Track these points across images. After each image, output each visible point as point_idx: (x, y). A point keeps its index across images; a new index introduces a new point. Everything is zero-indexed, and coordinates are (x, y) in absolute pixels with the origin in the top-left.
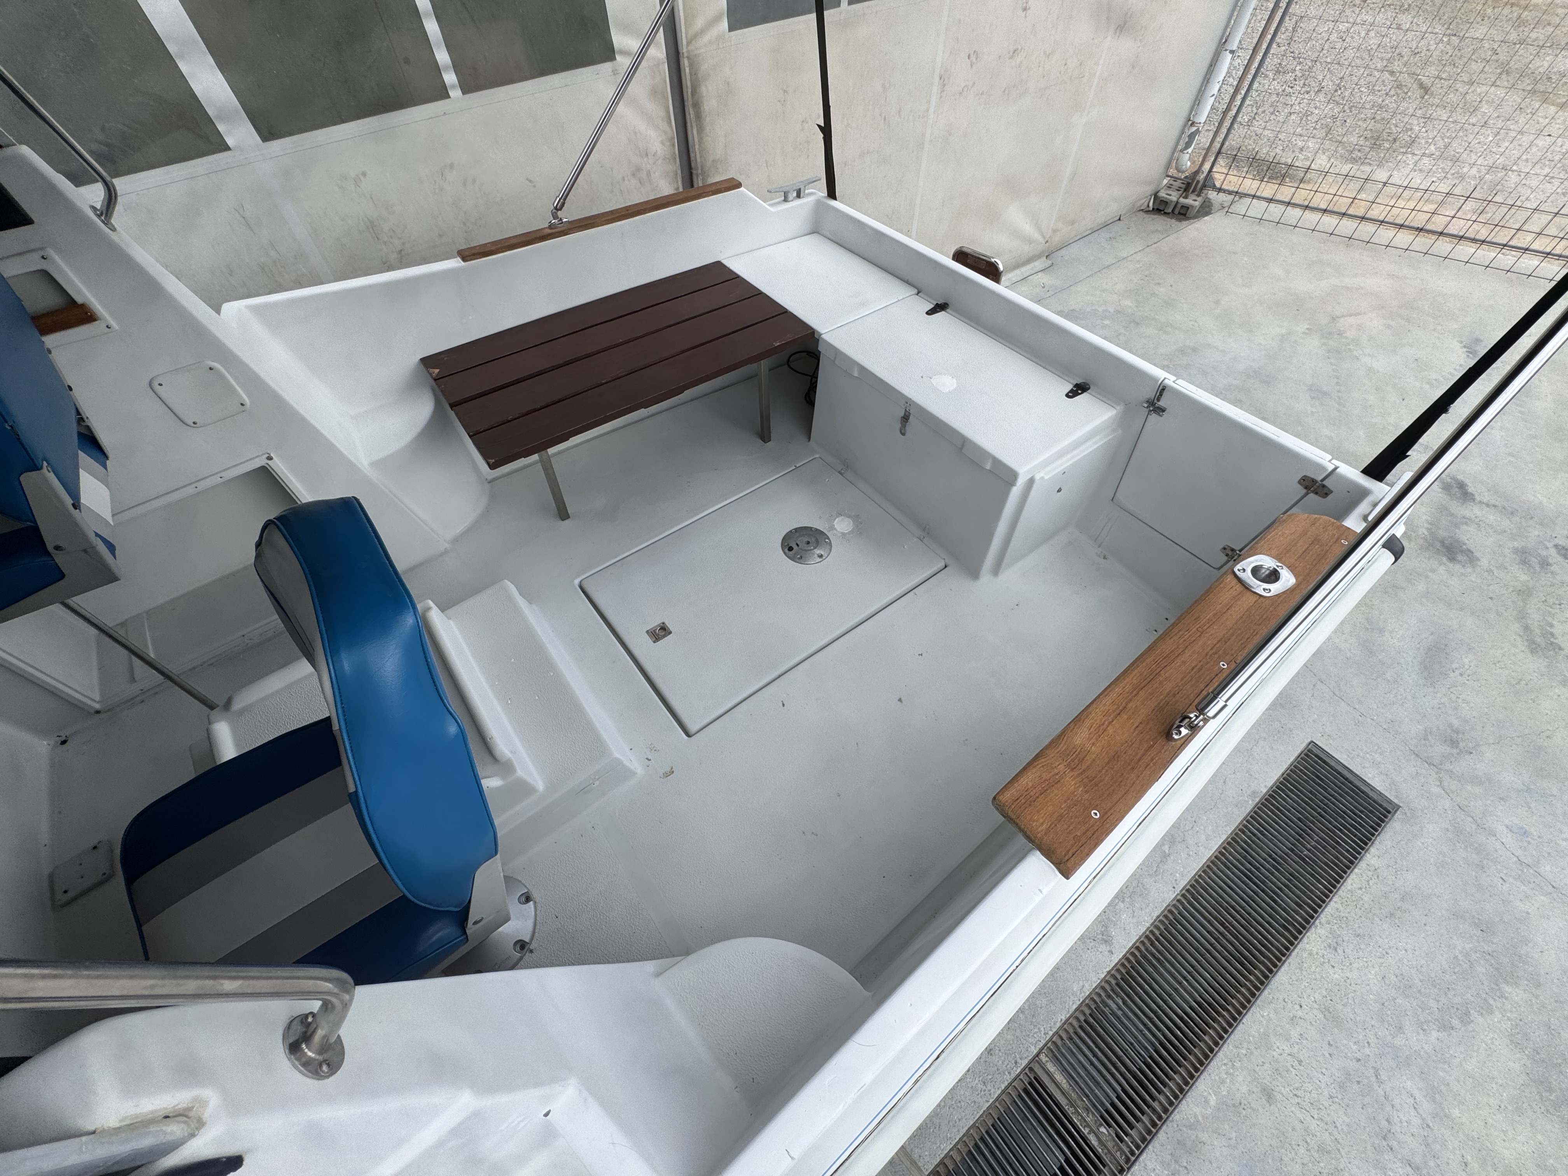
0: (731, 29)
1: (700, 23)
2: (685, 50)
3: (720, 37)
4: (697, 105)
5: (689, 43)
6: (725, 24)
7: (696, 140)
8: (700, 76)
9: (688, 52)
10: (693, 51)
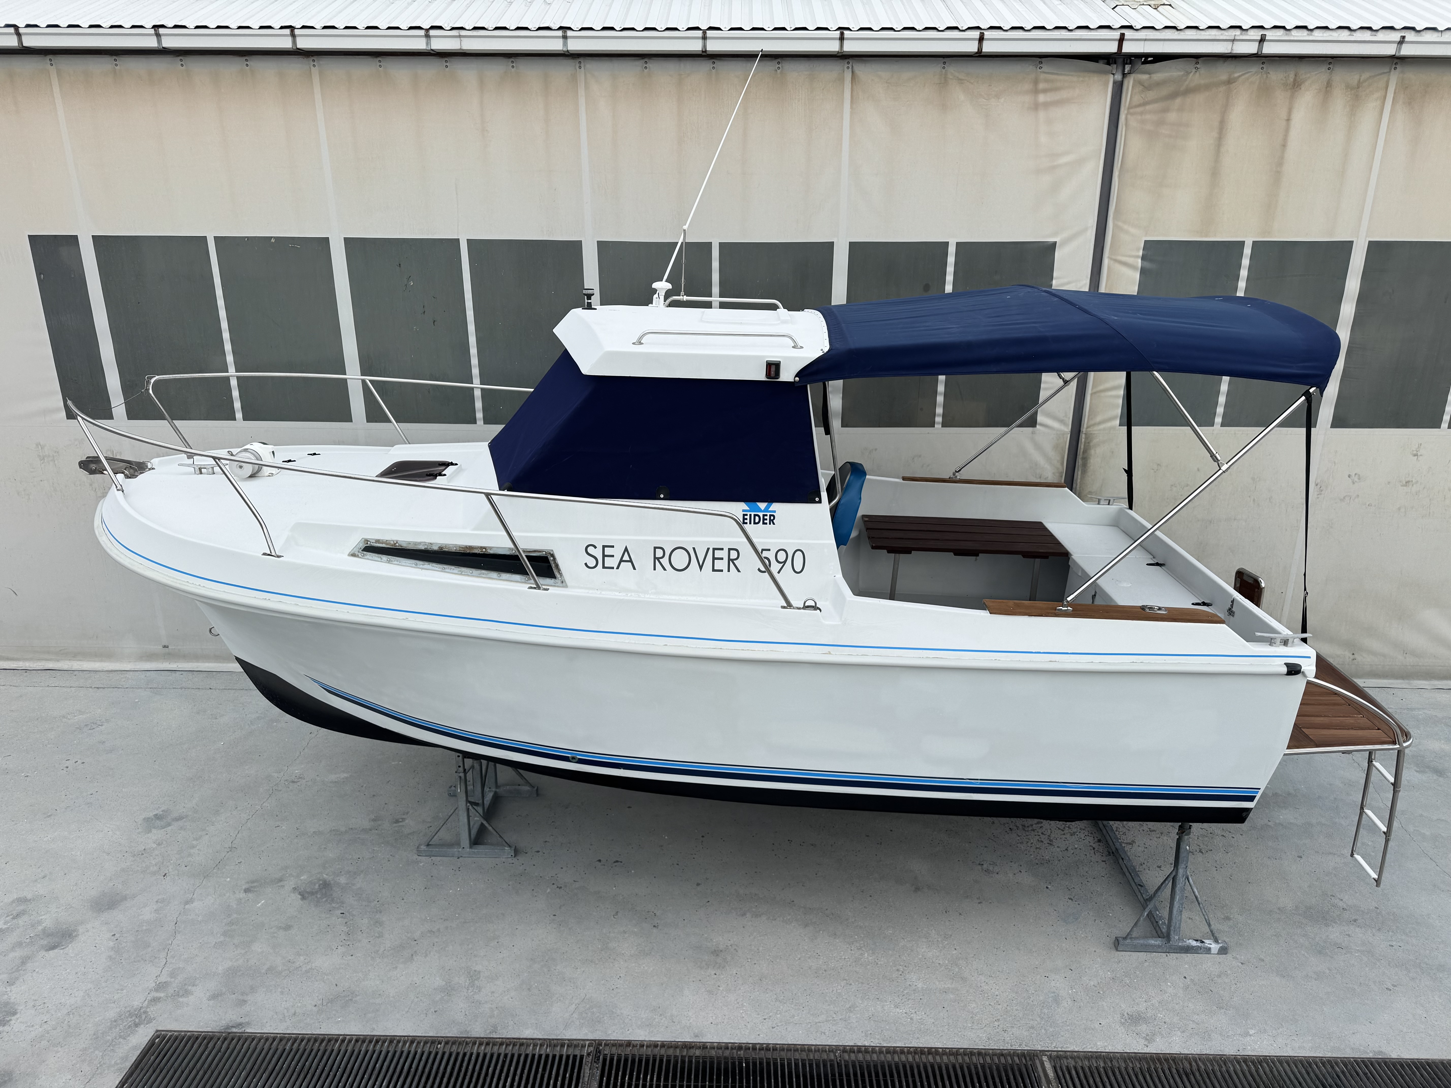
0: (1121, 425)
1: (1098, 419)
2: (1084, 430)
3: (1113, 428)
4: (1085, 459)
5: (1087, 428)
6: (1118, 422)
7: (1079, 477)
8: (1091, 444)
9: (1087, 431)
10: (1090, 431)
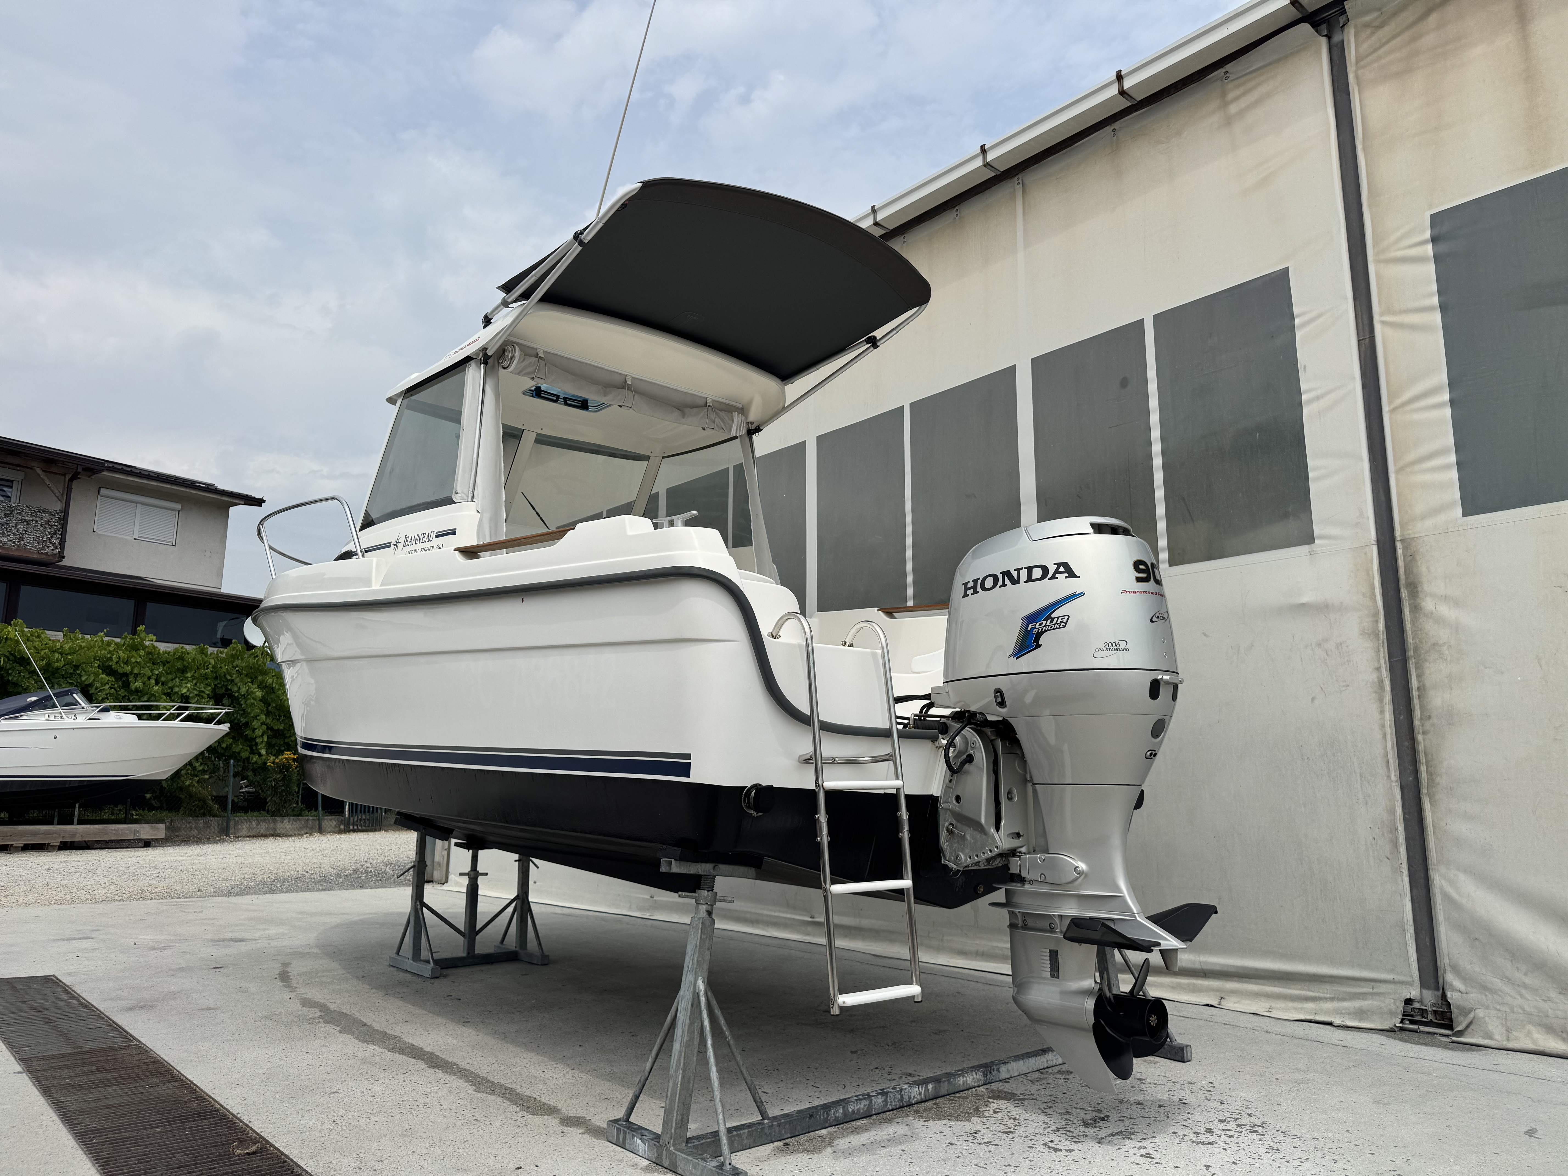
0: (1465, 514)
1: (1419, 510)
3: (1450, 522)
5: (1405, 528)
6: (1458, 510)
8: (1418, 557)
9: (1402, 535)
10: (1409, 534)
